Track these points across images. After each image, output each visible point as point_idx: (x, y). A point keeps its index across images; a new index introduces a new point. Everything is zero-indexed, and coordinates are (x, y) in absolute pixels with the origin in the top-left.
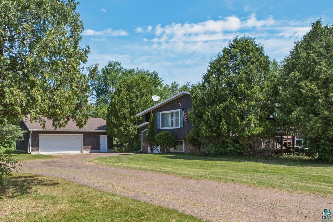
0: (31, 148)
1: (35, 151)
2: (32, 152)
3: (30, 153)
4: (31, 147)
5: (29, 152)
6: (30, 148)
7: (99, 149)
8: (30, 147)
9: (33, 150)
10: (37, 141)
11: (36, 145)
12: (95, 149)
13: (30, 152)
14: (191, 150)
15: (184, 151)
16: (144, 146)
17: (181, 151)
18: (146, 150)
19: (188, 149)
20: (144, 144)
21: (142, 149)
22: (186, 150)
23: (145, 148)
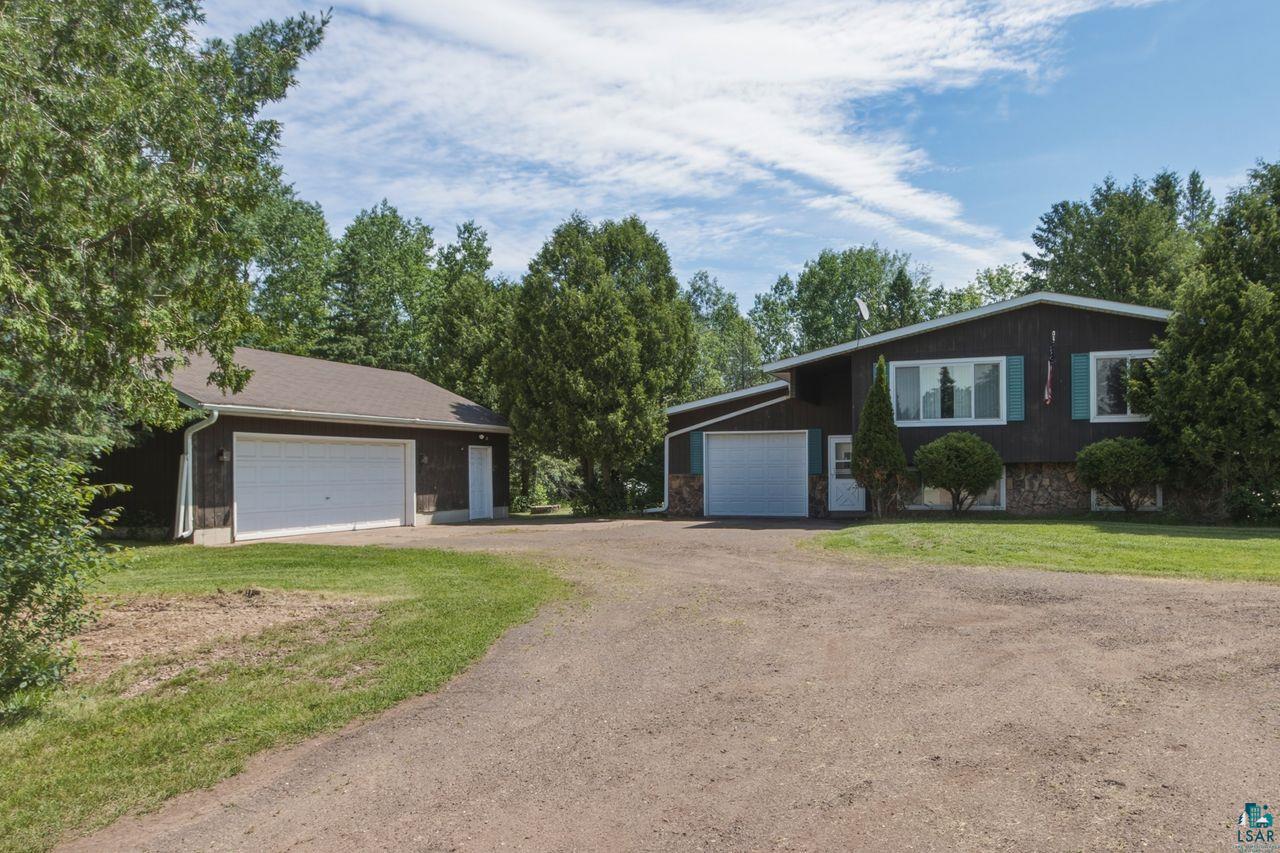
0: (194, 510)
1: (215, 526)
2: (197, 532)
3: (190, 539)
4: (194, 504)
5: (181, 533)
6: (186, 514)
7: (466, 506)
8: (191, 508)
9: (201, 523)
10: (224, 472)
11: (217, 495)
12: (456, 506)
13: (186, 534)
14: (1041, 503)
15: (1003, 506)
16: (678, 492)
17: (990, 508)
18: (689, 507)
19: (1026, 500)
20: (676, 484)
21: (669, 502)
22: (1014, 504)
23: (682, 500)
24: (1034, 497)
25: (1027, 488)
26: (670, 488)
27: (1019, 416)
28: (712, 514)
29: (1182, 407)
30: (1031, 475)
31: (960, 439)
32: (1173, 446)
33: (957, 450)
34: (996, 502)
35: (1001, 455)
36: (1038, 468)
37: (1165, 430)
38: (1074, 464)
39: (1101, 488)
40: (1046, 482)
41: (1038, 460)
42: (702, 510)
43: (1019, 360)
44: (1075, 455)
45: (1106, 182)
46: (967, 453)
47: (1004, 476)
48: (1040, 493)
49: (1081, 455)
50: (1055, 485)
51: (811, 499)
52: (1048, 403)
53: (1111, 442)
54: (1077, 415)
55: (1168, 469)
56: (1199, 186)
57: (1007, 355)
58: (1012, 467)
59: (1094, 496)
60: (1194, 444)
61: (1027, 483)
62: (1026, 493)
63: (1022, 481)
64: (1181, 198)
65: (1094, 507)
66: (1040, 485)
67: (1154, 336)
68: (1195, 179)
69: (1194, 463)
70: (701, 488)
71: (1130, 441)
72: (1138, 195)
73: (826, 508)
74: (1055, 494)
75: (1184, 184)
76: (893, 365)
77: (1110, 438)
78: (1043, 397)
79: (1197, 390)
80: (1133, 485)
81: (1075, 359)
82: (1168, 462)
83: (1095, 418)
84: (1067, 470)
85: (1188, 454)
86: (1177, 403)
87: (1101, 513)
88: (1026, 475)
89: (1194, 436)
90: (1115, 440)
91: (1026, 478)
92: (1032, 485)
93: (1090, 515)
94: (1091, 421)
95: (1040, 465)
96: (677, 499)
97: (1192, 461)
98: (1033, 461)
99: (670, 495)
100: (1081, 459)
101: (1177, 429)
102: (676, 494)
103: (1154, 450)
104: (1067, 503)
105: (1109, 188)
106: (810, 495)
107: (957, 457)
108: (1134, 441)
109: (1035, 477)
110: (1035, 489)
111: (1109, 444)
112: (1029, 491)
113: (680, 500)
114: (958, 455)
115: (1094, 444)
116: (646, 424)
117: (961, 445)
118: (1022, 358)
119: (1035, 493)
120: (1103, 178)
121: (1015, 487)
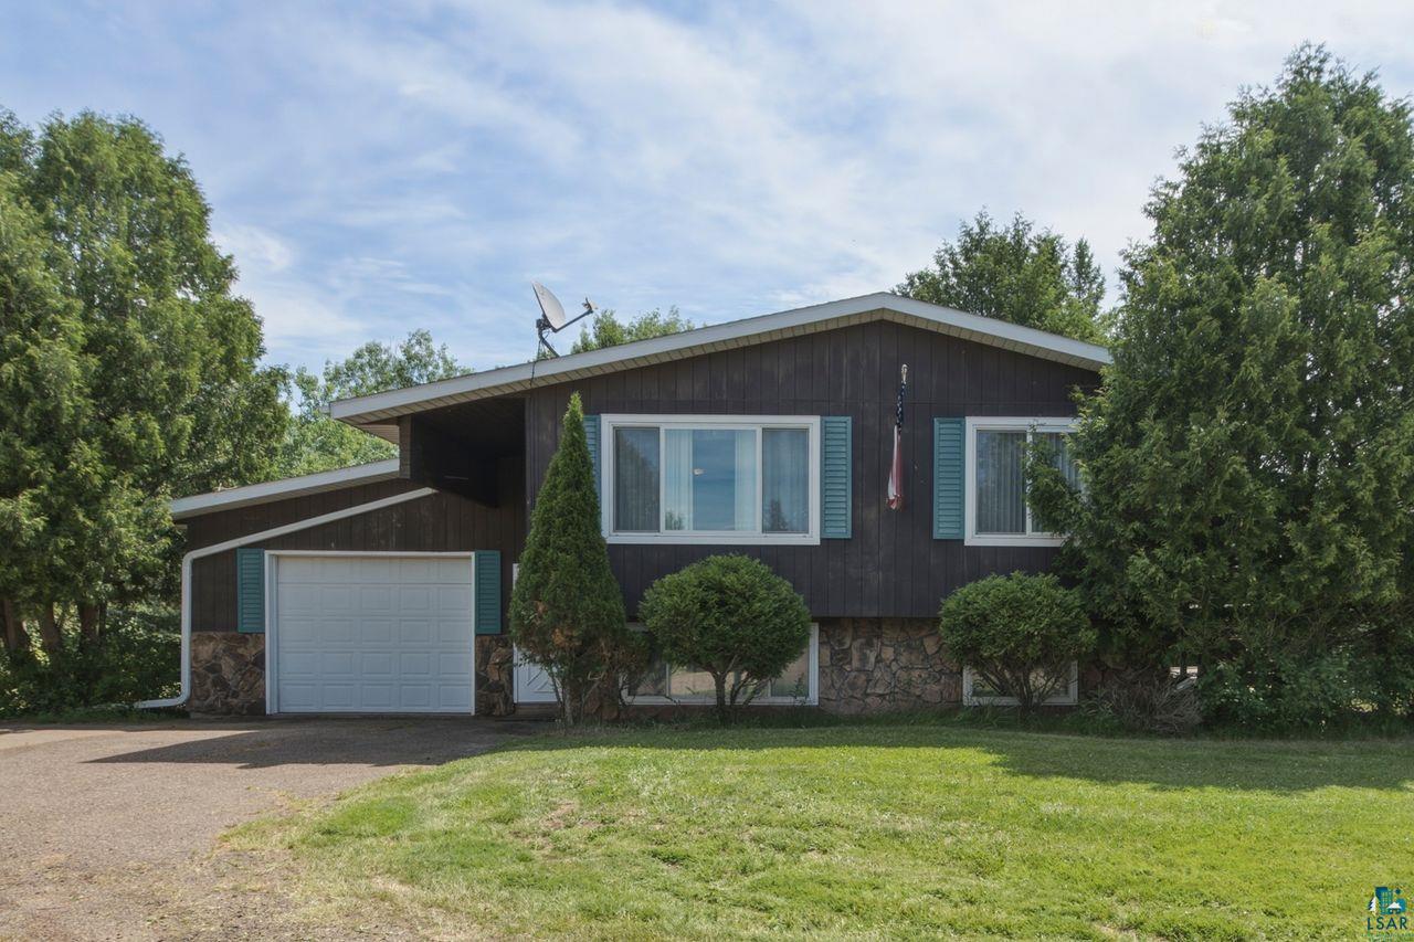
14: (880, 691)
15: (813, 697)
16: (213, 668)
17: (788, 701)
18: (235, 695)
19: (853, 686)
20: (206, 650)
21: (193, 688)
22: (833, 694)
23: (221, 683)
24: (868, 681)
25: (856, 663)
26: (194, 658)
27: (843, 530)
28: (286, 709)
29: (1130, 515)
30: (863, 640)
31: (727, 569)
32: (1107, 589)
33: (720, 588)
34: (801, 688)
35: (809, 602)
36: (873, 627)
37: (1095, 559)
38: (937, 620)
39: (980, 664)
40: (888, 653)
41: (874, 614)
42: (263, 702)
43: (844, 423)
44: (938, 606)
45: (979, 222)
46: (740, 595)
47: (814, 641)
48: (877, 674)
49: (951, 604)
50: (903, 659)
51: (481, 681)
52: (894, 507)
53: (1000, 580)
54: (942, 530)
55: (1096, 630)
56: (1087, 260)
57: (822, 414)
58: (828, 624)
59: (969, 679)
60: (1151, 584)
61: (855, 655)
62: (854, 674)
63: (847, 652)
64: (1064, 273)
65: (968, 699)
66: (879, 660)
67: (1077, 388)
68: (1082, 250)
69: (1144, 622)
70: (259, 661)
71: (1032, 579)
72: (1019, 243)
73: (508, 699)
74: (903, 675)
75: (1069, 255)
76: (609, 421)
77: (999, 574)
78: (887, 496)
79: (1160, 483)
80: (1037, 662)
81: (940, 427)
82: (1096, 620)
83: (972, 538)
84: (923, 633)
85: (1136, 602)
86: (1121, 507)
87: (980, 710)
88: (853, 639)
89: (1153, 570)
90: (1009, 578)
91: (853, 644)
92: (863, 659)
93: (961, 715)
94: (966, 544)
95: (877, 624)
96: (209, 681)
97: (1141, 617)
98: (865, 614)
99: (193, 673)
100: (949, 613)
101: (1119, 559)
102: (207, 671)
103: (1074, 597)
104: (923, 691)
105: (983, 230)
106: (477, 674)
107: (721, 603)
108: (1042, 581)
109: (869, 644)
110: (869, 667)
111: (996, 584)
112: (859, 670)
113: (215, 684)
114: (721, 599)
115: (972, 584)
116: (107, 527)
117: (730, 579)
118: (849, 419)
119: (869, 674)
120: (975, 213)
121: (836, 661)
